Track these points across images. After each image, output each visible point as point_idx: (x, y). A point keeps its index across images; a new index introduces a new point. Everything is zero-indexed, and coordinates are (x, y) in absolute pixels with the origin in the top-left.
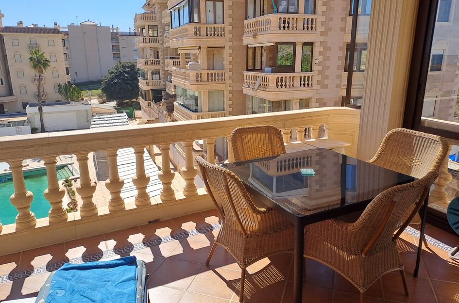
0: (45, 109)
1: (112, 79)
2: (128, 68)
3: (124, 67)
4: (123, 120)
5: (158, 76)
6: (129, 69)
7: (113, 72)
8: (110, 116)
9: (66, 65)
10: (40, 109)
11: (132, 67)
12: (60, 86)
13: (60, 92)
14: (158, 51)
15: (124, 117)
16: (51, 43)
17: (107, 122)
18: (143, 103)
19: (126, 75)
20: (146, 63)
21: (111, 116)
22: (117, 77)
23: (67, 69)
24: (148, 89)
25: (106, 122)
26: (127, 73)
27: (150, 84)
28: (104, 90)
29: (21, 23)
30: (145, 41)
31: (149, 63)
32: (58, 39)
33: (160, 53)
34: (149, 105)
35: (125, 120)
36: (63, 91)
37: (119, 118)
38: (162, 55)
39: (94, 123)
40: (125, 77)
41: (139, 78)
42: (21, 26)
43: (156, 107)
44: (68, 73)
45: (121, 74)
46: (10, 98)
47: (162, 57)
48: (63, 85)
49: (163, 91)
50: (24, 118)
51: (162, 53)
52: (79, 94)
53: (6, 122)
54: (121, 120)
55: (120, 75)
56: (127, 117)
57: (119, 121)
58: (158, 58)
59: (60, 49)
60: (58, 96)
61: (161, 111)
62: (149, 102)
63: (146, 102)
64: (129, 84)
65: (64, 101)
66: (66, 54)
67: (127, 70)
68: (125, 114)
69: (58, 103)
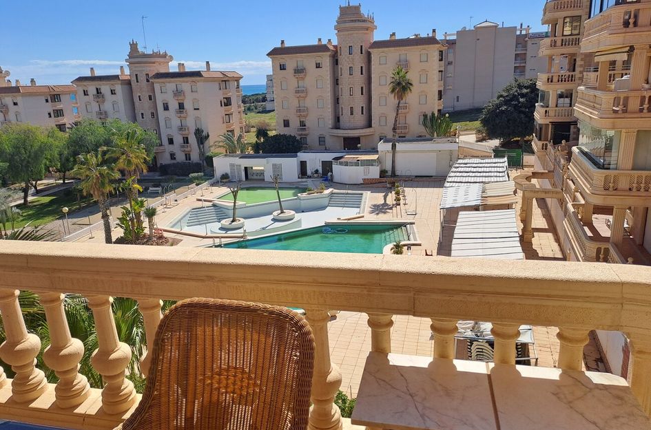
0: (399, 146)
1: (498, 106)
2: (526, 87)
3: (520, 87)
4: (498, 169)
5: (567, 100)
6: (528, 90)
7: (501, 96)
8: (482, 161)
9: (439, 86)
10: (394, 147)
11: (533, 87)
12: (425, 116)
13: (425, 125)
14: (575, 60)
15: (501, 165)
16: (424, 58)
17: (475, 170)
18: (536, 145)
19: (521, 100)
20: (550, 80)
21: (484, 161)
22: (507, 102)
23: (440, 92)
24: (547, 121)
25: (472, 169)
26: (523, 95)
27: (551, 113)
28: (485, 122)
29: (394, 34)
30: (554, 44)
31: (555, 79)
32: (434, 51)
33: (579, 63)
34: (545, 147)
35: (501, 170)
36: (429, 124)
37: (494, 165)
38: (581, 66)
39: (455, 170)
40: (519, 102)
41: (536, 104)
42: (393, 38)
43: (552, 151)
44: (440, 98)
45: (514, 97)
46: (367, 131)
47: (582, 69)
48: (429, 115)
49: (572, 127)
50: (375, 157)
51: (582, 63)
52: (448, 126)
53: (355, 160)
54: (496, 169)
55: (511, 100)
56: (506, 164)
57: (493, 169)
58: (574, 71)
59: (434, 65)
60: (421, 130)
61: (558, 160)
62: (545, 143)
63: (540, 143)
64: (524, 113)
65: (428, 137)
66: (442, 71)
67: (525, 91)
68: (506, 159)
69: (420, 138)
